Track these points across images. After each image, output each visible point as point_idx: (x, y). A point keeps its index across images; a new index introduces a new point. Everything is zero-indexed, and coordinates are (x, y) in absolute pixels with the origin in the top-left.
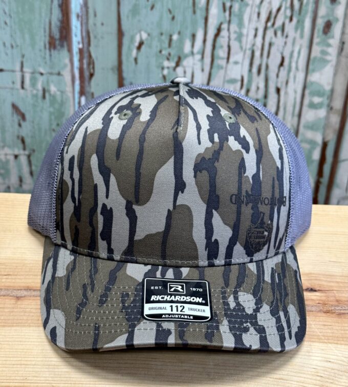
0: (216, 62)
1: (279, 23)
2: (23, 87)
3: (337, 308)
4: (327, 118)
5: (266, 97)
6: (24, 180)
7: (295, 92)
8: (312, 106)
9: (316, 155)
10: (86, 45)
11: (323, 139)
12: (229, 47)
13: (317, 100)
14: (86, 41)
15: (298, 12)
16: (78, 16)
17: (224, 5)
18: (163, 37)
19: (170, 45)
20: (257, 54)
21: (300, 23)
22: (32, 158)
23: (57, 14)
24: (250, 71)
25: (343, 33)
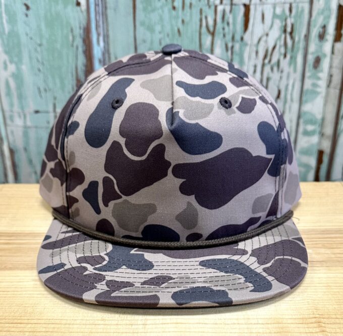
1: (274, 60)
4: (319, 143)
7: (291, 121)
8: (307, 133)
13: (310, 128)
15: (291, 49)
16: (100, 61)
17: (226, 45)
21: (293, 59)
23: (82, 59)
25: (331, 67)
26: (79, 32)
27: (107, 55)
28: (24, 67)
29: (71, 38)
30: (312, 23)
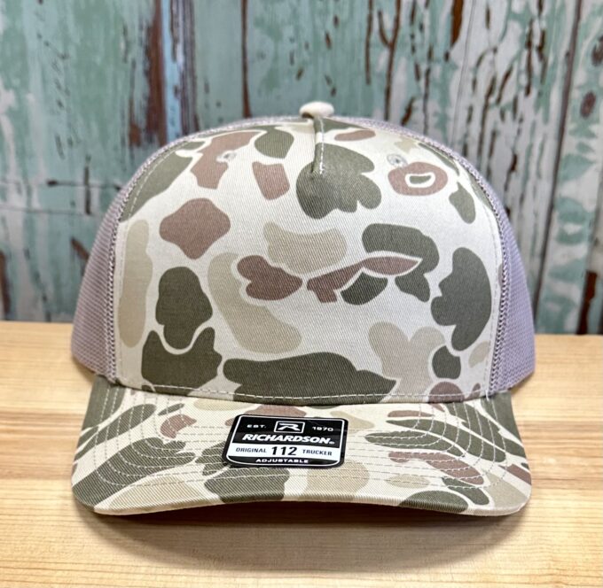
1: (508, 97)
2: (88, 211)
4: (589, 258)
7: (536, 214)
8: (566, 239)
9: (572, 322)
13: (572, 228)
15: (539, 80)
16: (176, 91)
17: (417, 68)
20: (473, 150)
21: (543, 97)
23: (141, 87)
26: (137, 35)
27: (189, 80)
28: (31, 98)
29: (122, 45)
30: (581, 32)
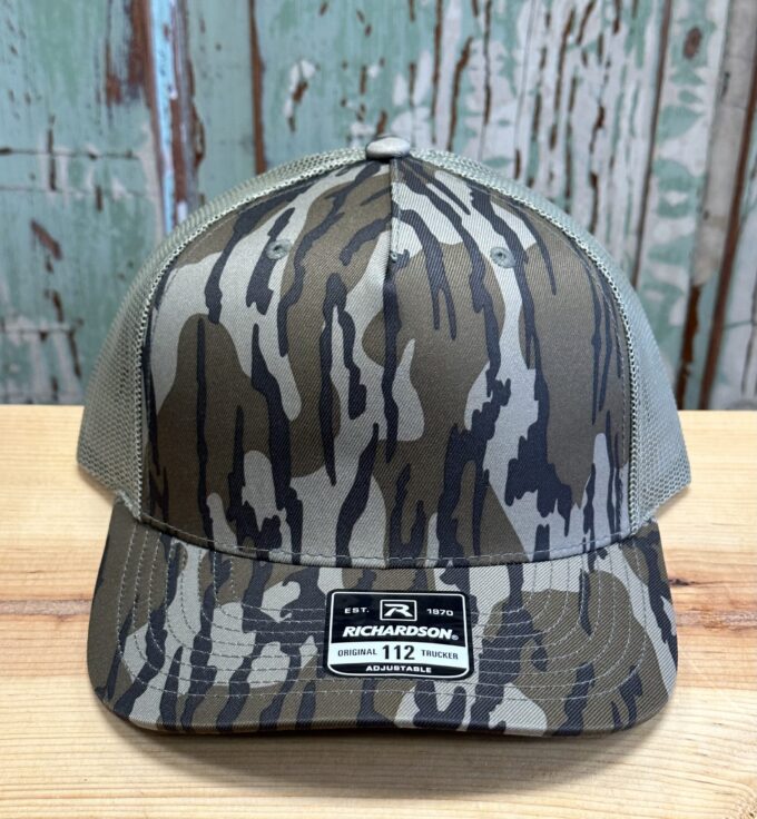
0: (463, 122)
1: (591, 36)
2: (53, 187)
3: (732, 618)
4: (698, 235)
5: (568, 194)
6: (62, 386)
7: (630, 182)
8: (667, 211)
9: (678, 316)
10: (184, 94)
11: (692, 280)
12: (488, 90)
13: (675, 198)
14: (184, 84)
15: (630, 12)
16: (166, 31)
17: (474, 1)
18: (349, 72)
19: (363, 89)
20: (548, 102)
21: (636, 35)
22: (77, 338)
23: (120, 28)
24: (534, 138)
25: (726, 54)
